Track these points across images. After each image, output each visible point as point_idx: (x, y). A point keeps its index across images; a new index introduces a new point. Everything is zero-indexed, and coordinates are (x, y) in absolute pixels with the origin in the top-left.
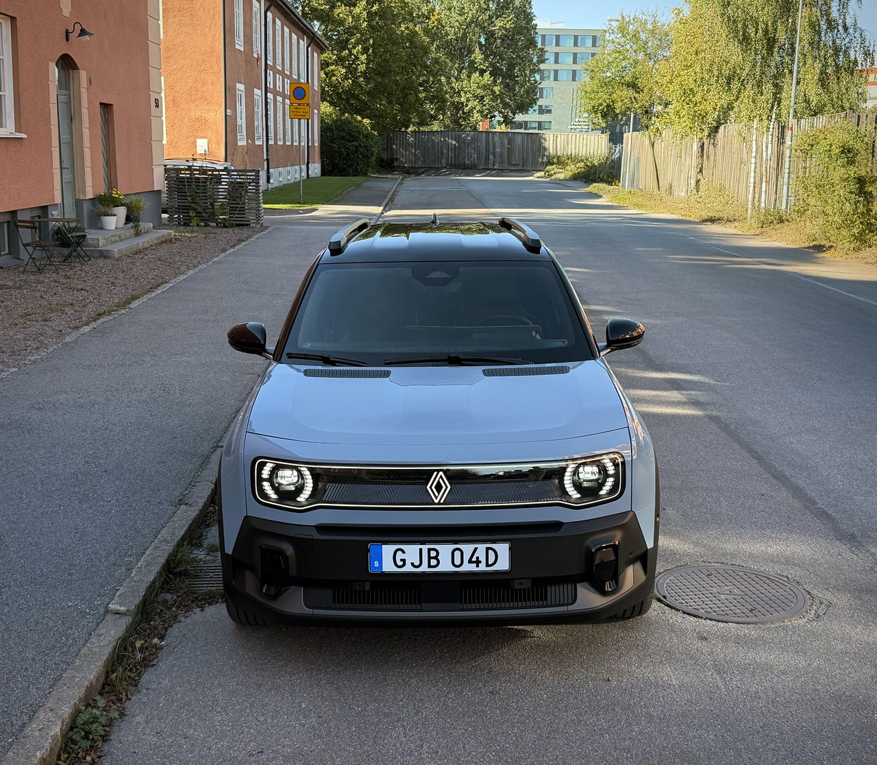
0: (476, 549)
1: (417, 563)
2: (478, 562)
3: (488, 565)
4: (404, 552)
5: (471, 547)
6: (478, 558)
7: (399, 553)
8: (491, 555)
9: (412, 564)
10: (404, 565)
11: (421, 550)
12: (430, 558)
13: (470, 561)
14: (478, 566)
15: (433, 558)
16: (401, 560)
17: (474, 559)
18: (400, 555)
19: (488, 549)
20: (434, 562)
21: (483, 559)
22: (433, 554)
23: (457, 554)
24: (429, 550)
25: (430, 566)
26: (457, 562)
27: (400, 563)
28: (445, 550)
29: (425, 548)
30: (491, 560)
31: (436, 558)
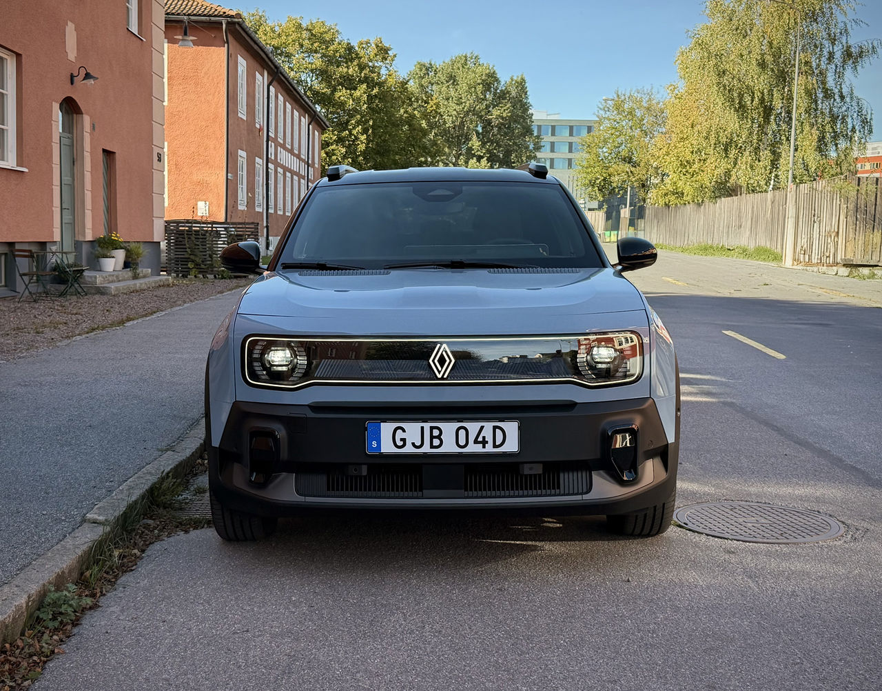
0: (482, 428)
1: (418, 444)
2: (484, 443)
3: (495, 446)
4: (404, 431)
5: (477, 425)
6: (484, 438)
7: (399, 431)
8: (499, 433)
9: (413, 444)
10: (404, 445)
11: (422, 428)
12: (432, 437)
13: (476, 442)
14: (484, 447)
15: (436, 437)
16: (401, 440)
17: (480, 439)
18: (399, 434)
19: (495, 428)
20: (436, 442)
21: (489, 439)
22: (436, 433)
23: (462, 432)
24: (432, 428)
25: (432, 447)
26: (462, 442)
27: (400, 443)
28: (449, 428)
29: (427, 426)
30: (499, 441)
31: (439, 437)
